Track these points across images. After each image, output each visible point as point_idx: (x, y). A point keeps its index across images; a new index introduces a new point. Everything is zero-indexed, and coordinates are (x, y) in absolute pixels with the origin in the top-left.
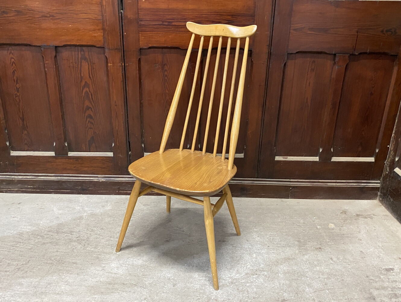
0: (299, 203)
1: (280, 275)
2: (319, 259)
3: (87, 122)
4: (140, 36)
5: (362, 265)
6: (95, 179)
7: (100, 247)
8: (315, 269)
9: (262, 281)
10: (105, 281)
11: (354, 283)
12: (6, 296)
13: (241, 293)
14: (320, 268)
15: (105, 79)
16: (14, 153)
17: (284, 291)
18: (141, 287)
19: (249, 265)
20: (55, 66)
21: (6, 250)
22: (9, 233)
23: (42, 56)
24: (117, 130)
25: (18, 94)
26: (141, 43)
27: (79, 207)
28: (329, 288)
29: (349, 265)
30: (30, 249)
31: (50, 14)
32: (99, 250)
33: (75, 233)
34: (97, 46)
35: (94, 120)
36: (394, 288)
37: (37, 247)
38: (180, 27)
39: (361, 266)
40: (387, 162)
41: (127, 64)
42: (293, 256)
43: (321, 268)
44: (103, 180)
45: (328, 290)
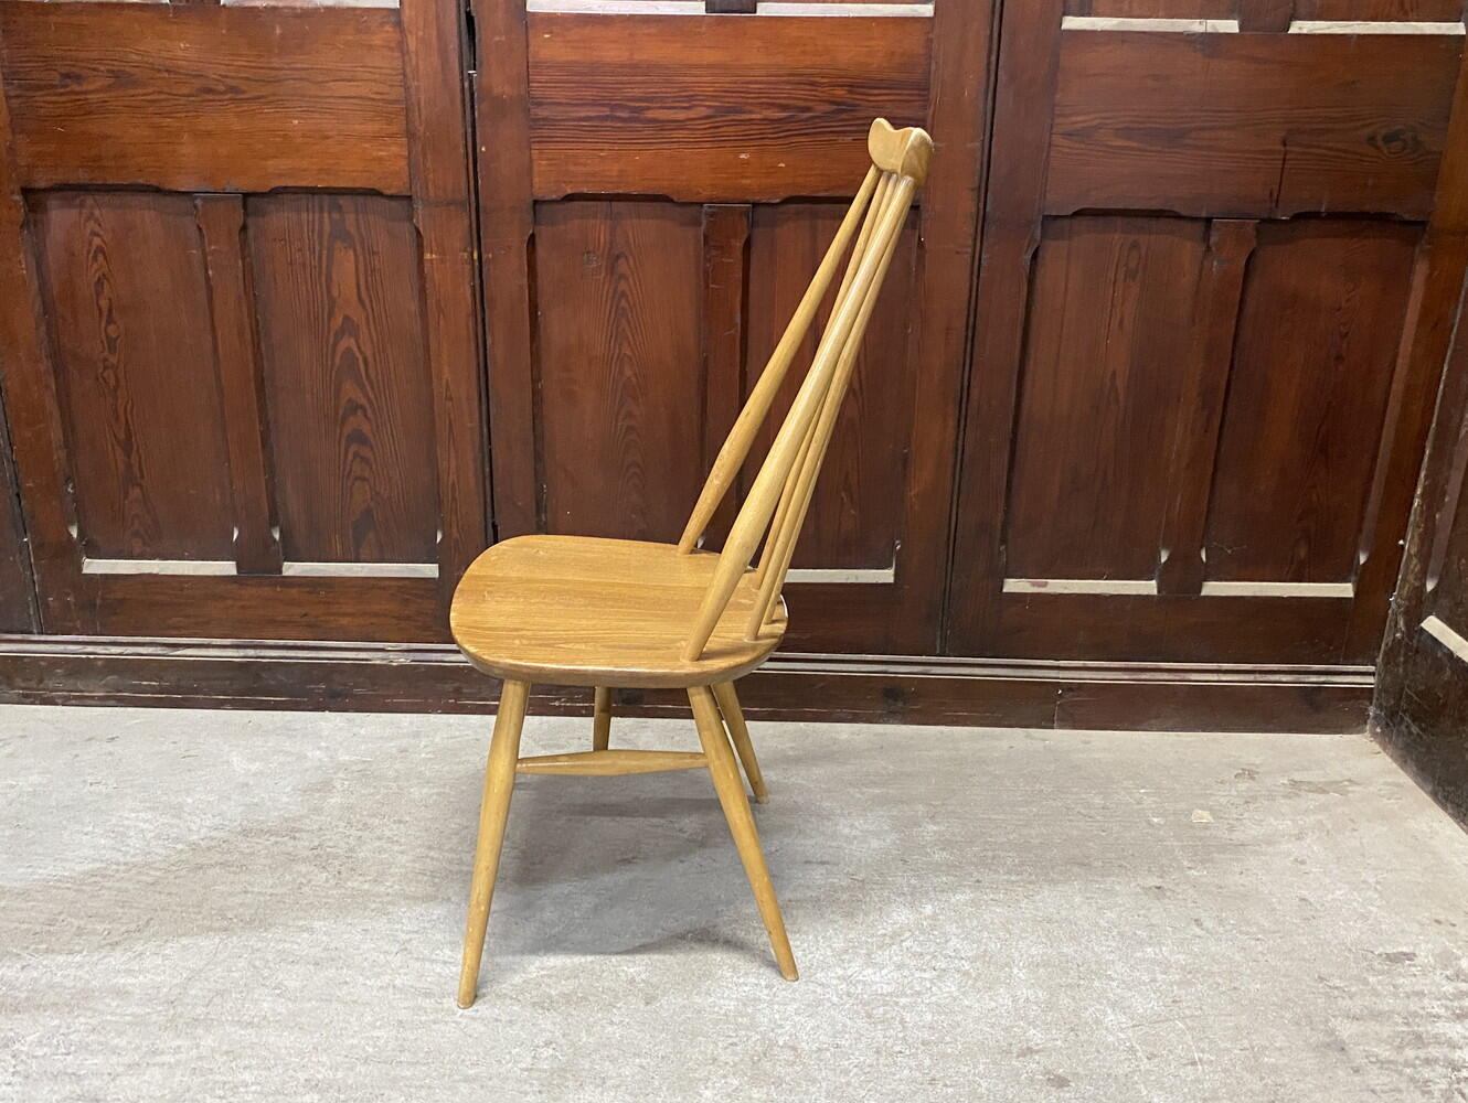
0: (1088, 743)
1: (1015, 971)
2: (1154, 922)
3: (350, 457)
4: (534, 157)
5: (1305, 943)
6: (376, 659)
7: (392, 879)
8: (1139, 954)
9: (953, 989)
10: (412, 987)
11: (1275, 999)
12: (73, 1029)
13: (879, 1027)
14: (1157, 951)
15: (414, 306)
16: (94, 567)
17: (1029, 1024)
18: (534, 1004)
20: (240, 262)
21: (69, 885)
22: (77, 832)
23: (198, 226)
24: (454, 484)
25: (113, 360)
26: (536, 180)
27: (318, 752)
28: (1187, 1012)
29: (1258, 942)
30: (152, 884)
31: (229, 81)
32: (390, 890)
33: (304, 835)
34: (388, 192)
35: (372, 449)
36: (1415, 1014)
37: (175, 878)
38: (673, 125)
39: (1301, 945)
40: (1396, 599)
41: (490, 256)
42: (1064, 913)
43: (1161, 950)
44: (403, 660)
45: (1182, 1019)
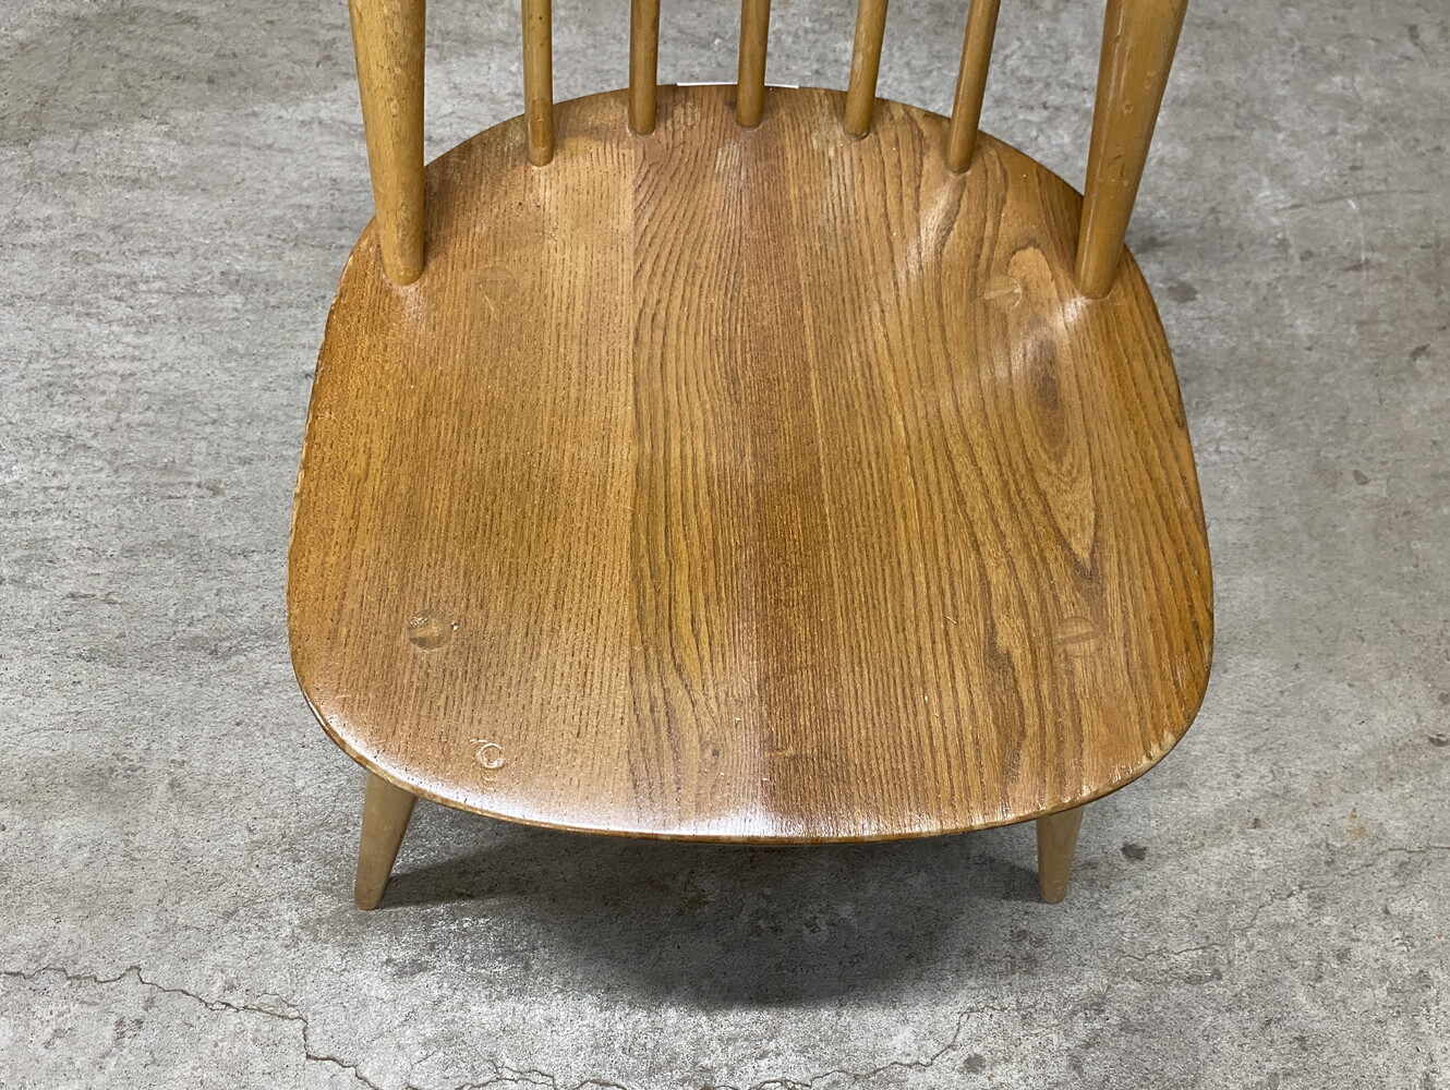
8: (1321, 87)
10: (344, 122)
19: (1013, 53)
43: (1353, 80)
45: (1358, 196)
